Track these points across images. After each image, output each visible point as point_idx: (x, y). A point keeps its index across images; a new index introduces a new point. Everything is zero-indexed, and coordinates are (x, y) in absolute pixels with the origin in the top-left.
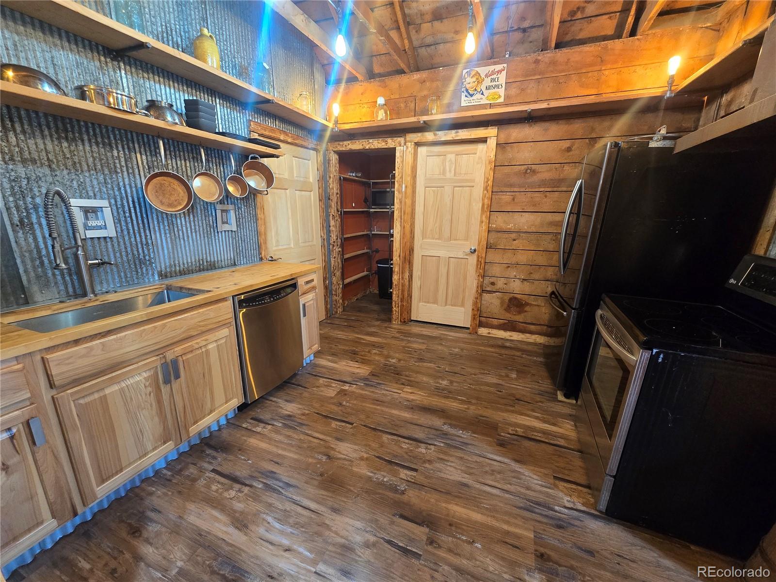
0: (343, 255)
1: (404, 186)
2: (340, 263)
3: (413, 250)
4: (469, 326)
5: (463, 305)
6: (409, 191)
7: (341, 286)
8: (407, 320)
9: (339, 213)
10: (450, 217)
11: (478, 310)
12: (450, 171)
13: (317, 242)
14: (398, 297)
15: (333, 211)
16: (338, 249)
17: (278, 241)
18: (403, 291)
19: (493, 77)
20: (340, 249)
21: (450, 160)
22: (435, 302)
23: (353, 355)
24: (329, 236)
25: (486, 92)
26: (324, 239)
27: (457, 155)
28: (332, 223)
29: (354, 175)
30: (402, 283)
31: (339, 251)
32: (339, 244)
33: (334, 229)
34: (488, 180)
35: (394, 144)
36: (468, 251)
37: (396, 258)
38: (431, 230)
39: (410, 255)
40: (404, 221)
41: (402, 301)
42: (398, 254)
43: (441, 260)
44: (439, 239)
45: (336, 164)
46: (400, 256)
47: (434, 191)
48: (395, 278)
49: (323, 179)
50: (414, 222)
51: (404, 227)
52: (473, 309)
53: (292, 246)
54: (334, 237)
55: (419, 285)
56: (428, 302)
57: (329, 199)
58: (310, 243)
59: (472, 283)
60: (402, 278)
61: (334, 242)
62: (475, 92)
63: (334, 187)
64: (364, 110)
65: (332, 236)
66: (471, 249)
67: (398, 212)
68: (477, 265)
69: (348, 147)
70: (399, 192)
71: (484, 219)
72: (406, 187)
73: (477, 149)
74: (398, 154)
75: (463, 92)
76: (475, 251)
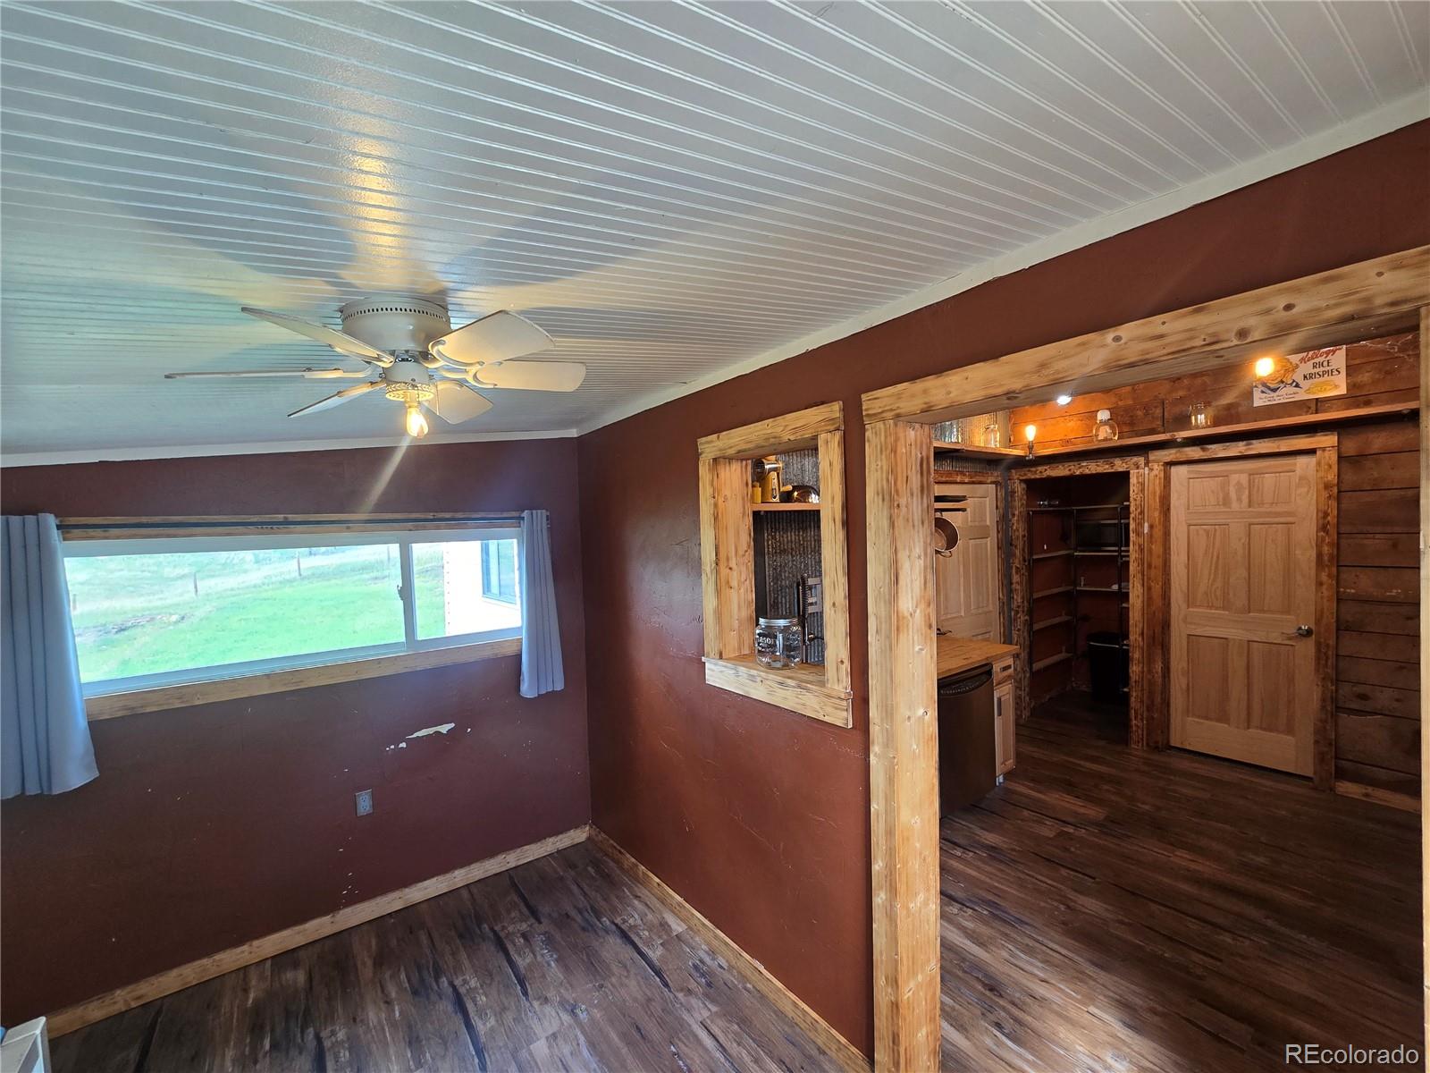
0: (1031, 625)
1: (1146, 525)
2: (1027, 638)
3: (1169, 626)
4: (1310, 773)
5: (1290, 730)
6: (1158, 532)
7: (1028, 675)
8: (1161, 744)
9: (1027, 563)
10: (1245, 574)
11: (1330, 744)
12: (1239, 500)
13: (993, 606)
14: (1142, 702)
15: (1017, 561)
16: (1023, 617)
17: (946, 608)
18: (1151, 693)
19: (1316, 360)
20: (1027, 617)
21: (1239, 483)
22: (1223, 717)
23: (1069, 787)
24: (1010, 598)
25: (1305, 384)
26: (1003, 603)
27: (1250, 475)
28: (1016, 578)
29: (1046, 503)
30: (1149, 680)
31: (1026, 620)
32: (1026, 609)
33: (1018, 587)
34: (1326, 514)
35: (1126, 466)
36: (1293, 631)
37: (1134, 635)
38: (1206, 593)
39: (1163, 633)
40: (1149, 579)
41: (1149, 709)
42: (1138, 630)
43: (1230, 644)
44: (1224, 608)
45: (1023, 495)
46: (1143, 634)
47: (1207, 532)
48: (1135, 670)
49: (1004, 520)
50: (1169, 580)
51: (1149, 589)
52: (1316, 742)
53: (963, 614)
54: (1018, 598)
55: (1184, 686)
56: (1207, 718)
57: (1011, 545)
58: (986, 609)
59: (1308, 691)
60: (1150, 671)
61: (1019, 607)
62: (1282, 385)
63: (1018, 527)
64: (1071, 424)
65: (1015, 597)
66: (1300, 628)
67: (1136, 564)
68: (1318, 659)
69: (1044, 474)
70: (1138, 535)
71: (1324, 577)
72: (1151, 527)
73: (1295, 464)
74: (1133, 480)
75: (1256, 386)
76: (1309, 633)
